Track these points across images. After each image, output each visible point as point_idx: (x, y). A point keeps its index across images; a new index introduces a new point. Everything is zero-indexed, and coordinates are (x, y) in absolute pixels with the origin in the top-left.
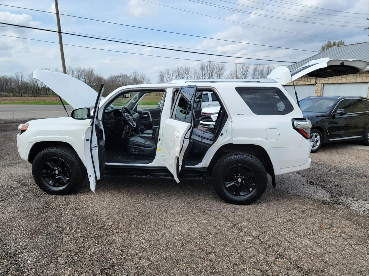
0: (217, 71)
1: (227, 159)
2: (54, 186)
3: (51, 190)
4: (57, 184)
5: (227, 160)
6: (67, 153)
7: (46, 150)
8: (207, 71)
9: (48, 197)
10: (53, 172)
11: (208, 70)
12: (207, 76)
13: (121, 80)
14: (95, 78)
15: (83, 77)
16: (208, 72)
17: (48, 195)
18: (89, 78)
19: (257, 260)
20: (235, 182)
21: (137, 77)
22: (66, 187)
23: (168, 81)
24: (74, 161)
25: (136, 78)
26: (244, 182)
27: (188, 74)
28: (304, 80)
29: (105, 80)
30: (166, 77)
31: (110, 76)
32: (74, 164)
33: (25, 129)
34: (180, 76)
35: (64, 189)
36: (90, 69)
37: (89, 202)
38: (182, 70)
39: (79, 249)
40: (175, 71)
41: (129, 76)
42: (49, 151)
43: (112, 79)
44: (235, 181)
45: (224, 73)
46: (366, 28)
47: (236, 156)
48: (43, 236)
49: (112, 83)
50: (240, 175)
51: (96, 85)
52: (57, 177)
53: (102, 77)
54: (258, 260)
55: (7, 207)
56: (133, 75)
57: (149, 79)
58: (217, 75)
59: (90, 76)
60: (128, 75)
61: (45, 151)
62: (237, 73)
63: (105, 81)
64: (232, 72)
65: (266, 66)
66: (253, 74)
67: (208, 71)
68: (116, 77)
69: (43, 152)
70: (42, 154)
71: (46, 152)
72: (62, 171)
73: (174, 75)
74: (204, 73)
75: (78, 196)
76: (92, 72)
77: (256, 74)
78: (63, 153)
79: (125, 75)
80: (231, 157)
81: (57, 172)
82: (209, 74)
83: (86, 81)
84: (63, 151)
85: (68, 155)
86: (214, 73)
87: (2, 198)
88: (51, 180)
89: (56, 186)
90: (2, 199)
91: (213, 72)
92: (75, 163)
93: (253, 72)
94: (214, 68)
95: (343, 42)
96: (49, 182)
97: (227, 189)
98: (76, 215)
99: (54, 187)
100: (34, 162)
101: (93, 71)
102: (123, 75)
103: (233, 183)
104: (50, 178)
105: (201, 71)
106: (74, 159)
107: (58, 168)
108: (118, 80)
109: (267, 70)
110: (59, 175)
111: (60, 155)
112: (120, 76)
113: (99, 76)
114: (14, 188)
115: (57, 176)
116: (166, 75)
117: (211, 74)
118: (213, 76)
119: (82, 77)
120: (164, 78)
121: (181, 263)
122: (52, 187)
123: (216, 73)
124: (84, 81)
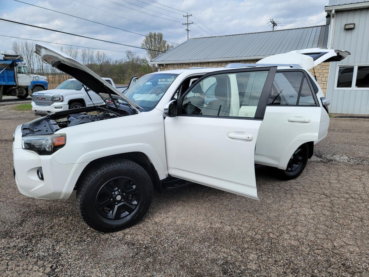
11: (25, 52)
28: (186, 67)
67: (25, 54)
93: (82, 57)
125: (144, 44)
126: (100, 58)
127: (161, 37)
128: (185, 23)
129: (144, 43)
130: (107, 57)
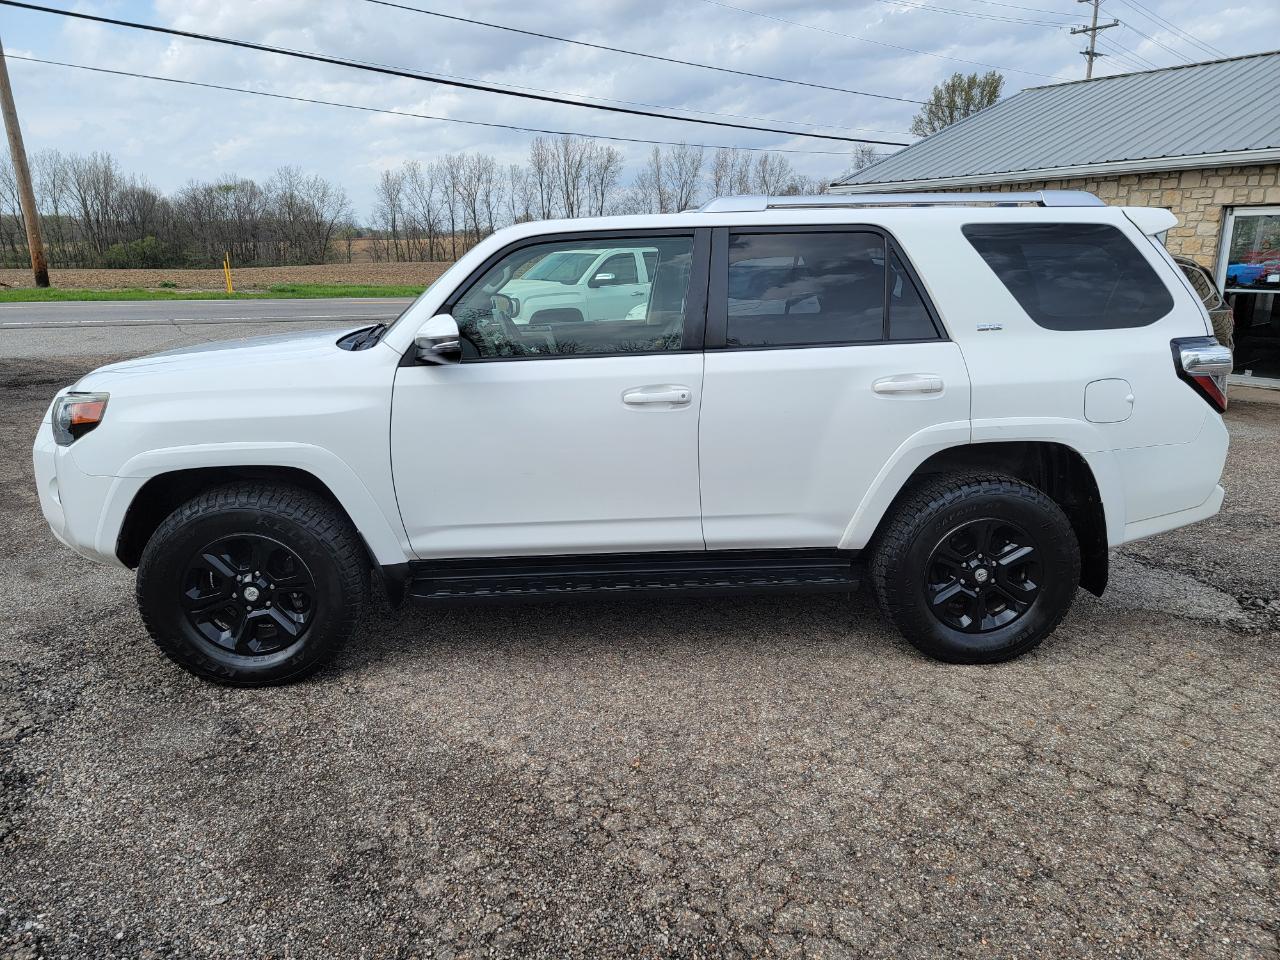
0: (593, 170)
1: (941, 502)
2: (242, 650)
3: (230, 669)
4: (254, 645)
5: (944, 504)
6: (299, 514)
7: (204, 506)
8: (556, 171)
9: (221, 699)
10: (234, 596)
11: (561, 168)
12: (557, 190)
13: (231, 201)
14: (124, 196)
15: (75, 191)
16: (562, 175)
17: (216, 691)
18: (97, 193)
19: (1216, 884)
20: (961, 584)
21: (296, 193)
22: (298, 653)
23: (415, 207)
24: (333, 543)
25: (292, 196)
26: (993, 581)
27: (489, 181)
29: (165, 204)
30: (409, 191)
31: (186, 186)
32: (333, 555)
33: (92, 417)
34: (461, 190)
35: (289, 660)
36: (99, 159)
37: (414, 707)
38: (466, 164)
39: (516, 928)
40: (439, 169)
41: (262, 188)
42: (217, 508)
43: (194, 199)
44: (962, 581)
45: (616, 179)
46: (1078, 29)
47: (974, 489)
48: (317, 884)
49: (198, 215)
50: (980, 556)
51: (133, 220)
52: (250, 612)
53: (153, 192)
54: (1217, 881)
55: (62, 768)
56: (279, 185)
57: (344, 198)
58: (591, 185)
59: (102, 187)
60: (256, 184)
61: (196, 512)
62: (663, 179)
63: (167, 203)
64: (643, 175)
65: (757, 156)
66: (713, 184)
67: (562, 172)
68: (209, 191)
69: (188, 512)
70: (185, 521)
71: (201, 513)
72: (272, 586)
73: (436, 186)
74: (545, 177)
75: (348, 680)
76: (107, 168)
77: (725, 180)
78: (283, 515)
79: (244, 183)
80: (958, 494)
81: (252, 594)
82: (563, 183)
83: (89, 207)
84: (282, 506)
85: (305, 523)
86: (582, 181)
87: (14, 724)
88: (224, 630)
89: (249, 653)
90: (16, 730)
91: (577, 176)
92: (333, 551)
94: (580, 162)
95: (1000, 77)
96: (219, 637)
97: (934, 608)
98: (398, 770)
99: (243, 657)
100: (144, 560)
101: (113, 168)
102: (239, 182)
103: (957, 589)
104: (217, 621)
105: (533, 170)
106: (329, 536)
107: (254, 577)
108: (220, 201)
109: (760, 168)
110: (258, 604)
111: (269, 524)
112: (228, 189)
113: (139, 185)
114: (39, 674)
115: (249, 608)
116: (407, 188)
117: (570, 184)
118: (580, 191)
119: (68, 189)
120: (401, 196)
121: (966, 939)
122: (231, 655)
123: (588, 179)
124: (79, 205)
125: (921, 121)
126: (767, 178)
127: (996, 88)
128: (1081, 28)
129: (925, 117)
130: (792, 174)
